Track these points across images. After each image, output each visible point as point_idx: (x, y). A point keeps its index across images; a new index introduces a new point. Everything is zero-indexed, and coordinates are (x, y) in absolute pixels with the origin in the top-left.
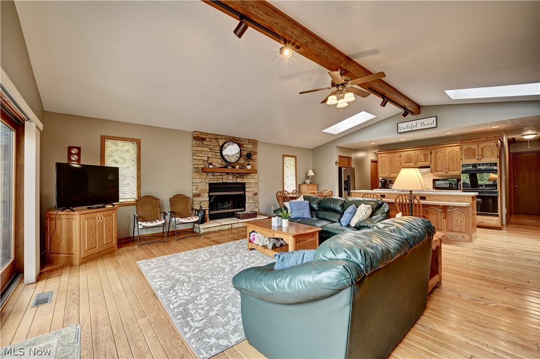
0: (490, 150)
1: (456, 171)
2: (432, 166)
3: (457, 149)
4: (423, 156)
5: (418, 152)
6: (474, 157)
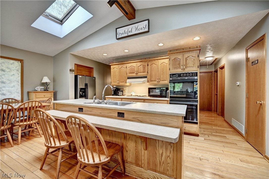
0: (193, 60)
1: (166, 80)
2: (148, 77)
3: (167, 61)
4: (142, 67)
5: (139, 64)
6: (180, 68)
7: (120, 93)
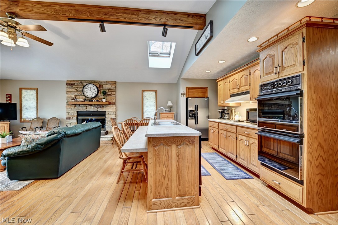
2: (251, 92)
4: (244, 79)
6: (273, 71)
7: (226, 116)
